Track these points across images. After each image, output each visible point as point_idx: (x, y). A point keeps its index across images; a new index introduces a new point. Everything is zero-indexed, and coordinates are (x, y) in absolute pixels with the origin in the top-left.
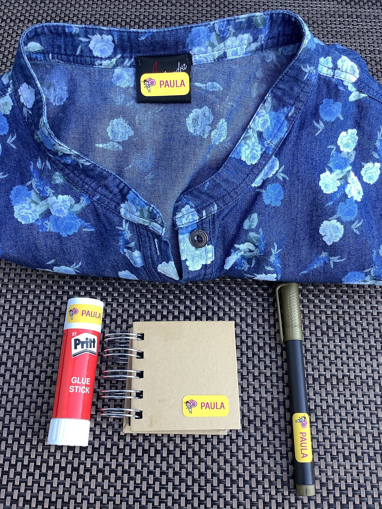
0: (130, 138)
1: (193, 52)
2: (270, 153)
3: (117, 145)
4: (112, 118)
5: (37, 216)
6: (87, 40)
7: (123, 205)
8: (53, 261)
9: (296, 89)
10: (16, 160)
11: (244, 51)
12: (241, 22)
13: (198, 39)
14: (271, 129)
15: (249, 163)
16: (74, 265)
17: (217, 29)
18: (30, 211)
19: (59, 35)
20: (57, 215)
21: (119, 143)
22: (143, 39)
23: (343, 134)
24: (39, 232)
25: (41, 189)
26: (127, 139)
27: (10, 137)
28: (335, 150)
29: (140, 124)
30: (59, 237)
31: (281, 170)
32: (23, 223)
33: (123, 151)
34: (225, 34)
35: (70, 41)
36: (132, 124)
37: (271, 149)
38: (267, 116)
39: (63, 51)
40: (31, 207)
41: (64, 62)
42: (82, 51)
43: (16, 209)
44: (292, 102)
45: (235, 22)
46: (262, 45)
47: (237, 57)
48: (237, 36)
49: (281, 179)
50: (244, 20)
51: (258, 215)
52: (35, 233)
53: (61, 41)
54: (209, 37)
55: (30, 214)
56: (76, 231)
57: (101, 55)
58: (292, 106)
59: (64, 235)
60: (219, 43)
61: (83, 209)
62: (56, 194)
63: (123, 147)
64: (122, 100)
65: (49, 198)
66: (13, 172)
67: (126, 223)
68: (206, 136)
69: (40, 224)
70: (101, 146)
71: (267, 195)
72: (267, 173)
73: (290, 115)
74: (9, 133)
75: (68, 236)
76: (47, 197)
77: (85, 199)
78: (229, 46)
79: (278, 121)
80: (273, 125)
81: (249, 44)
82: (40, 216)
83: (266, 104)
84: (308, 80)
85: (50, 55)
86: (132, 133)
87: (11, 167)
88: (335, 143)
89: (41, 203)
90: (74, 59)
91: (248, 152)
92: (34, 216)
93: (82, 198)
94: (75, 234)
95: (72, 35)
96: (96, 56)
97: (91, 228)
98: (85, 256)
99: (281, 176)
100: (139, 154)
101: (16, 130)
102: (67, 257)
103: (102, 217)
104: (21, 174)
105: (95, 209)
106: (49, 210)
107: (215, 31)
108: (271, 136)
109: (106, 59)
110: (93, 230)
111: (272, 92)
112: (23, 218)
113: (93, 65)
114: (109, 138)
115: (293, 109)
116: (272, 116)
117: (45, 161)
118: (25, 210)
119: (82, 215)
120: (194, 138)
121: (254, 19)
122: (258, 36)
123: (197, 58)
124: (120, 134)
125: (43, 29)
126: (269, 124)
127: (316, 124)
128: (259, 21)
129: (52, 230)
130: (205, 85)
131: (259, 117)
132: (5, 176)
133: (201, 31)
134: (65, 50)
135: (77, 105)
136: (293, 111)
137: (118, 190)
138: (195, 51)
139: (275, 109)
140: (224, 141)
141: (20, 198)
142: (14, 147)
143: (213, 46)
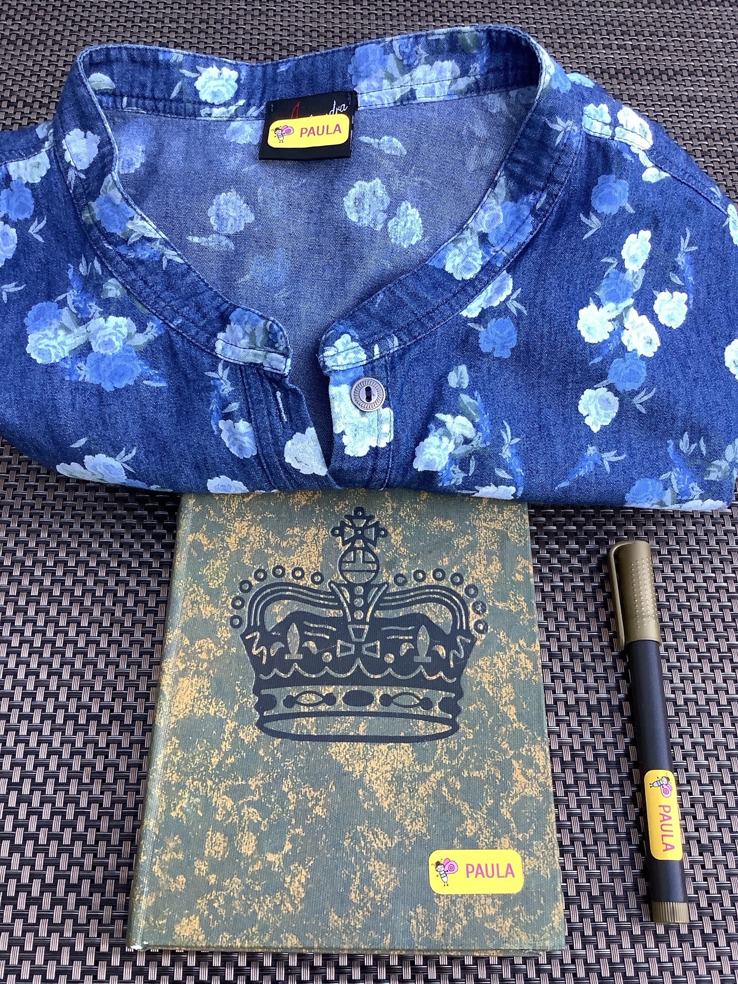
0: (248, 227)
1: (360, 90)
2: (499, 265)
3: (225, 241)
4: (218, 191)
5: (65, 352)
6: (193, 75)
7: (221, 335)
8: (82, 442)
9: (545, 162)
10: (41, 262)
11: (446, 89)
12: (438, 40)
13: (365, 64)
14: (503, 229)
15: (458, 277)
16: (123, 453)
17: (397, 50)
18: (54, 343)
19: (145, 64)
20: (102, 352)
21: (228, 236)
22: (284, 69)
23: (632, 237)
24: (64, 379)
25: (81, 306)
26: (242, 229)
27: (36, 222)
28: (614, 266)
29: (265, 202)
30: (99, 391)
31: (514, 296)
32: (39, 361)
33: (236, 251)
34: (411, 60)
35: (162, 76)
36: (251, 203)
37: (501, 259)
38: (498, 209)
39: (148, 93)
40: (56, 336)
41: (148, 111)
42: (181, 92)
43: (32, 339)
44: (541, 184)
45: (427, 40)
46: (477, 82)
47: (435, 99)
48: (432, 65)
49: (515, 312)
50: (442, 37)
51: (469, 368)
52: (56, 380)
53: (146, 77)
54: (383, 62)
55: (54, 347)
56: (132, 383)
57: (213, 99)
58: (543, 190)
59: (108, 387)
60: (403, 73)
61: (150, 343)
62: (105, 314)
63: (235, 245)
64: (237, 162)
65: (93, 320)
66: (33, 281)
67: (224, 369)
68: (379, 228)
69: (68, 366)
70: (196, 240)
71: (487, 337)
72: (491, 297)
73: (538, 206)
74: (33, 217)
75: (117, 390)
76: (89, 320)
77: (155, 326)
78: (419, 79)
79: (518, 217)
80: (509, 223)
81: (455, 79)
82: (70, 353)
83: (497, 190)
84: (565, 145)
85: (125, 99)
86: (251, 218)
87: (31, 273)
88: (616, 253)
89: (76, 331)
90: (165, 106)
91: (458, 260)
92: (61, 351)
93: (150, 324)
94: (127, 388)
95: (168, 65)
96: (203, 99)
97: (160, 381)
98: (142, 438)
99: (514, 306)
100: (262, 257)
101: (48, 210)
102: (110, 433)
103: (181, 358)
104: (49, 284)
105: (171, 345)
106: (89, 343)
107: (394, 52)
108: (503, 240)
109: (220, 106)
110: (163, 384)
111: (506, 168)
112: (41, 353)
113: (196, 116)
114: (212, 226)
115: (545, 196)
116: (508, 209)
117: (92, 262)
118: (46, 341)
119: (147, 354)
120: (359, 229)
121: (459, 36)
122: (469, 66)
123: (366, 98)
124: (231, 220)
125: (120, 52)
126: (501, 221)
127: (583, 219)
128: (469, 41)
129: (88, 379)
130: (377, 140)
131: (485, 211)
132: (19, 288)
133: (369, 51)
134: (152, 90)
135: (161, 172)
136: (543, 199)
137: (217, 314)
138: (362, 86)
139: (514, 197)
140: (418, 243)
141: (42, 320)
142: (40, 239)
143: (391, 79)
